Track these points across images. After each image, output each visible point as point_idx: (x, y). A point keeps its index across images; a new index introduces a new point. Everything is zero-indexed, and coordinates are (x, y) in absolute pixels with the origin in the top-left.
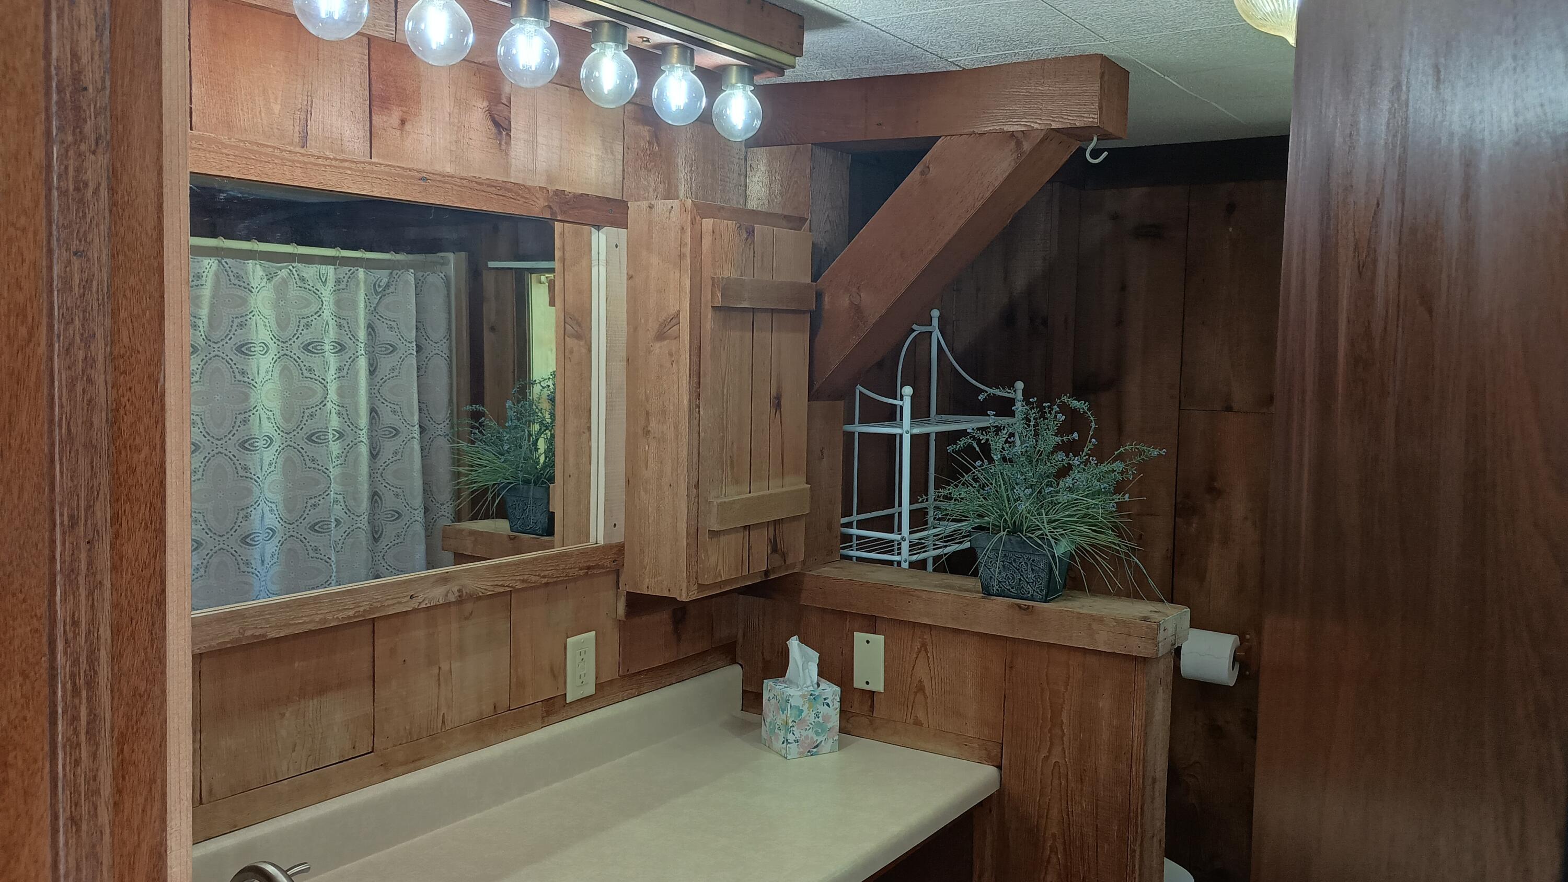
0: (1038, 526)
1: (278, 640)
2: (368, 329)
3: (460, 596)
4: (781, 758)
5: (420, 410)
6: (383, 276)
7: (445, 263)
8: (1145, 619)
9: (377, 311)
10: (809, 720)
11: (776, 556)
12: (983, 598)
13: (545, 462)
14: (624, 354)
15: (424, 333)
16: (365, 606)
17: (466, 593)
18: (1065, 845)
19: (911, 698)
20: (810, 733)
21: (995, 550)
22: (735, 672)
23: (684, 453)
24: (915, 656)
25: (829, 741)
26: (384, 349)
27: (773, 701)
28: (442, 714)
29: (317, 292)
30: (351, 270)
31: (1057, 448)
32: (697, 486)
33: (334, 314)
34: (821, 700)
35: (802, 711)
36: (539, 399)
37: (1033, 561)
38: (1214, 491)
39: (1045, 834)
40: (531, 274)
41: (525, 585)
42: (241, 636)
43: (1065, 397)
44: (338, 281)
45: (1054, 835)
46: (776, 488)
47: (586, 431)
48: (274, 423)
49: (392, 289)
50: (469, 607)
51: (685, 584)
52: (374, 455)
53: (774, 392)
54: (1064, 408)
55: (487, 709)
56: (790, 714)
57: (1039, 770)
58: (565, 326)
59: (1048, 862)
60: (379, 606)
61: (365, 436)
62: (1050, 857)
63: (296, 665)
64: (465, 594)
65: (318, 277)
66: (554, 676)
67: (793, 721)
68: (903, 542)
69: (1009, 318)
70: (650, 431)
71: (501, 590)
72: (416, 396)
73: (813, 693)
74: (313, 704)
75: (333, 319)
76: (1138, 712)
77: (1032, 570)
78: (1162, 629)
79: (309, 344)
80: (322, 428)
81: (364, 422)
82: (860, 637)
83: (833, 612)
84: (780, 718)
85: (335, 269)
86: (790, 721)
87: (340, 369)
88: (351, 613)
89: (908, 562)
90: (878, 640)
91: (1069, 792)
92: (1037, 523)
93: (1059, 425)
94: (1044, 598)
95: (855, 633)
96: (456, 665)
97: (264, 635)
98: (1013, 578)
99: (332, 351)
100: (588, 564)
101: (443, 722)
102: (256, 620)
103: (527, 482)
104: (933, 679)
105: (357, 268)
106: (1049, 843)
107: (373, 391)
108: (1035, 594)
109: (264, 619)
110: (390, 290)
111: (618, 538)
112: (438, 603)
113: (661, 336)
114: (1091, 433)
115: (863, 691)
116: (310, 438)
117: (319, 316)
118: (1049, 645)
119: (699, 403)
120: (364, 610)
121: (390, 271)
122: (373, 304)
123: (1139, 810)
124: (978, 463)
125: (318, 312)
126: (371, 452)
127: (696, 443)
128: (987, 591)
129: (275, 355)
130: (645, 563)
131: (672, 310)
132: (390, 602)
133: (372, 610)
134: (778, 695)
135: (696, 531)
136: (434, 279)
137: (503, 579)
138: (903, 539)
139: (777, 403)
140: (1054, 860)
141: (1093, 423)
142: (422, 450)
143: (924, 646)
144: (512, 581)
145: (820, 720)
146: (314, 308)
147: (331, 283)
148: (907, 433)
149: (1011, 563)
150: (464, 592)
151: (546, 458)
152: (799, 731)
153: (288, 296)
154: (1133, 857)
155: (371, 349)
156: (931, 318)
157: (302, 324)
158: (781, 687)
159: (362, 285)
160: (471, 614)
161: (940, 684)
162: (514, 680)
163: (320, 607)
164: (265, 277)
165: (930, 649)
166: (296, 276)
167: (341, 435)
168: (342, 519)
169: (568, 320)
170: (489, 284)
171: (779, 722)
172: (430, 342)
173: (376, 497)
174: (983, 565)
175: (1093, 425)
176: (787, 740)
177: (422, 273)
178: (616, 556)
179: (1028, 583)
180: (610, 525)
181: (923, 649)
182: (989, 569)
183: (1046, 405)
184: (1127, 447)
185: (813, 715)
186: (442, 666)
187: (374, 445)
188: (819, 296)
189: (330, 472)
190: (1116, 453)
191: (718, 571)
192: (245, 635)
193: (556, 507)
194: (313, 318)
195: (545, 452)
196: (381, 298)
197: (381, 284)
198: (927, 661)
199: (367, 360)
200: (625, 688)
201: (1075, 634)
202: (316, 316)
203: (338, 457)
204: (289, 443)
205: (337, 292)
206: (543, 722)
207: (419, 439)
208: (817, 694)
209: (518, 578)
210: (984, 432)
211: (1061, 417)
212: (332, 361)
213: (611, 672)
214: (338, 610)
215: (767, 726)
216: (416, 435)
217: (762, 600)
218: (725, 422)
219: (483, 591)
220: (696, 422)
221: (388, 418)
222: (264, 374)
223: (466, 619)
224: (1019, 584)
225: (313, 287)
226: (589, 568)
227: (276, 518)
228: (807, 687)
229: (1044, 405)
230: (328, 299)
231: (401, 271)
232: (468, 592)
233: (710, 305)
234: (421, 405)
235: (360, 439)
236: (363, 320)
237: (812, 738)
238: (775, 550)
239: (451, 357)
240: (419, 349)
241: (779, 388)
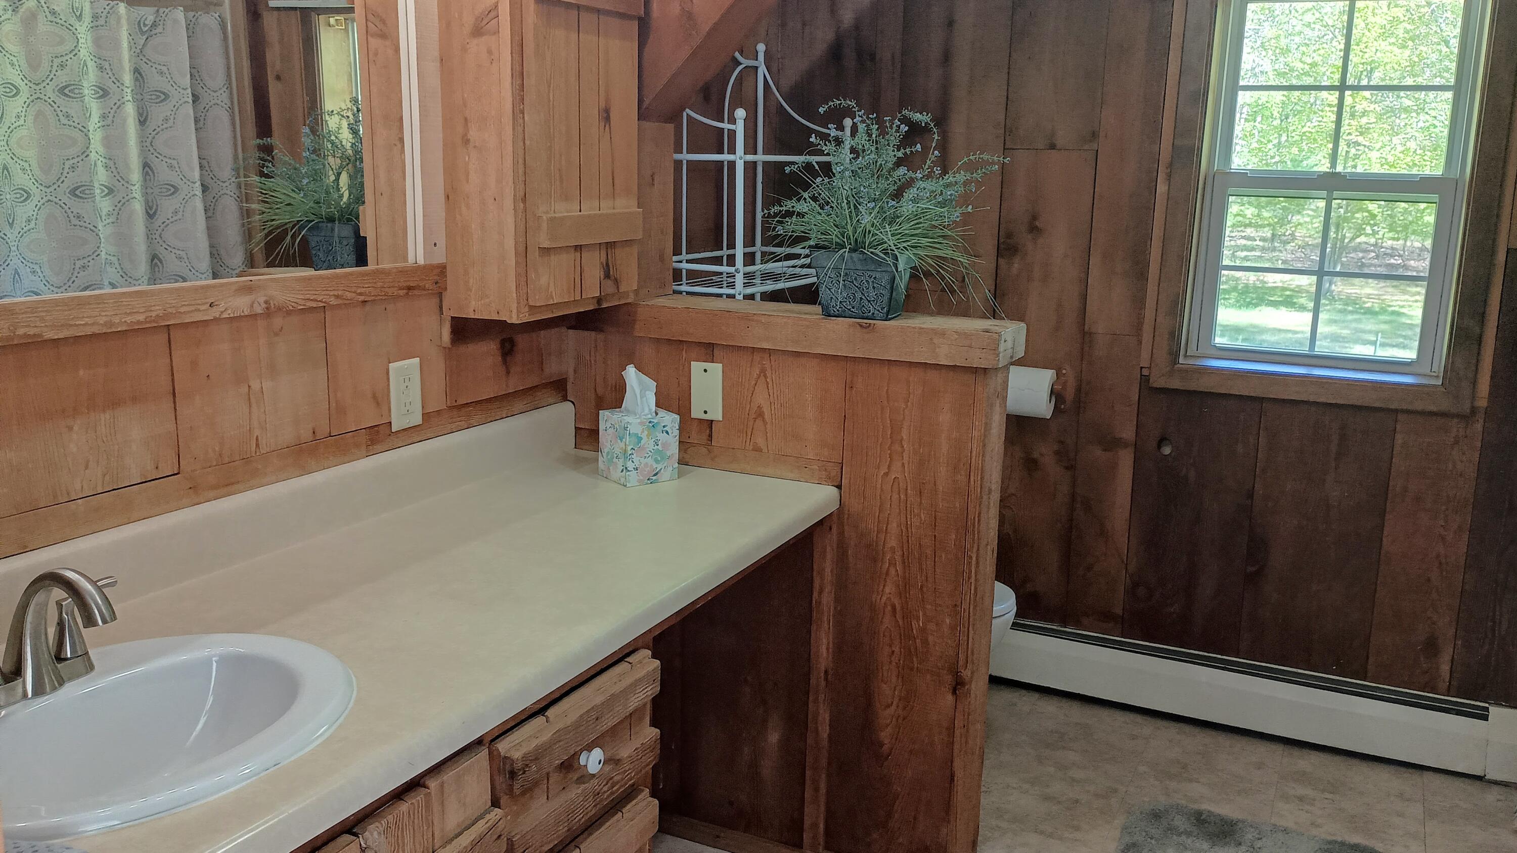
0: (883, 239)
1: (55, 342)
2: (134, 74)
3: (267, 308)
4: (620, 486)
5: (200, 166)
6: (148, 13)
7: (219, 4)
8: (986, 331)
9: (144, 53)
10: (648, 448)
11: (609, 282)
12: (823, 319)
13: (349, 198)
14: (436, 54)
15: (199, 81)
16: (157, 311)
17: (275, 305)
18: (903, 557)
19: (751, 423)
20: (650, 461)
21: (836, 269)
22: (566, 410)
23: (508, 162)
24: (754, 382)
25: (669, 468)
26: (154, 97)
27: (611, 431)
28: (255, 439)
29: (71, 28)
30: (109, 4)
31: (899, 163)
32: (524, 200)
33: (93, 54)
34: (660, 428)
35: (641, 438)
36: (339, 130)
37: (875, 278)
38: (1035, 229)
39: (884, 548)
40: (318, 15)
41: (340, 302)
42: (12, 334)
43: (906, 110)
44: (95, 17)
45: (892, 549)
46: (607, 208)
47: (398, 143)
48: (30, 175)
49: (159, 29)
50: (278, 321)
51: (515, 306)
52: (151, 213)
53: (603, 105)
54: (905, 120)
55: (306, 435)
56: (629, 442)
57: (879, 486)
58: (367, 24)
59: (887, 574)
60: (174, 312)
61: (138, 191)
62: (888, 570)
63: (81, 373)
64: (273, 307)
65: (71, 11)
66: (377, 403)
67: (632, 449)
68: (736, 274)
69: (835, 53)
70: (469, 139)
71: (314, 305)
72: (195, 149)
73: (652, 420)
74: (105, 417)
75: (92, 60)
76: (977, 423)
77: (874, 287)
78: (1003, 340)
79: (65, 87)
80: (86, 182)
81: (136, 176)
82: (697, 367)
83: (669, 341)
84: (618, 447)
86: (629, 448)
87: (104, 117)
88: (141, 318)
89: (742, 295)
90: (716, 369)
91: (909, 506)
92: (882, 236)
93: (902, 137)
94: (885, 316)
95: (692, 362)
96: (267, 385)
97: (40, 335)
98: (854, 297)
99: (93, 96)
100: (408, 284)
101: (257, 445)
102: (30, 317)
103: (331, 219)
104: (773, 404)
105: (117, 2)
106: (888, 557)
107: (145, 144)
108: (876, 312)
109: (38, 317)
111: (439, 258)
112: (242, 314)
113: (477, 32)
114: (934, 145)
115: (701, 421)
116: (73, 192)
117: (74, 56)
118: (890, 362)
119: (523, 108)
120: (157, 315)
121: (156, 8)
122: (139, 45)
123: (977, 519)
124: (819, 180)
125: (73, 50)
126: (147, 212)
127: (521, 152)
128: (828, 314)
129: (28, 98)
130: (471, 285)
132: (187, 309)
133: (167, 316)
134: (616, 424)
135: (524, 249)
136: (209, 20)
137: (313, 292)
138: (737, 271)
139: (606, 116)
140: (892, 571)
141: (936, 135)
142: (205, 210)
143: (763, 371)
144: (326, 297)
145: (660, 447)
146: (69, 46)
147: (87, 18)
148: (741, 158)
149: (853, 282)
150: (272, 304)
151: (350, 196)
152: (639, 458)
153: (38, 32)
154: (970, 563)
155: (139, 97)
156: (757, 52)
157: (55, 64)
158: (618, 416)
159: (124, 22)
160: (281, 330)
161: (780, 410)
162: (333, 405)
163: (103, 308)
164: (9, 8)
165: (768, 374)
166: (46, 9)
167: (111, 191)
168: (118, 283)
169: (370, 17)
170: (271, 25)
171: (617, 451)
172: (208, 90)
173: (156, 261)
174: (824, 286)
175: (936, 137)
176: (626, 468)
177: (192, 14)
178: (438, 278)
179: (869, 301)
180: (431, 244)
181: (762, 375)
182: (829, 289)
183: (888, 118)
184: (971, 157)
185: (652, 442)
186: (252, 383)
187: (150, 205)
188: (648, 2)
189: (99, 230)
190: (960, 163)
191: (549, 292)
192: (17, 333)
193: (368, 230)
194: (67, 57)
195: (348, 189)
196: (147, 38)
197: (147, 22)
198: (766, 386)
199: (136, 108)
200: (453, 420)
201: (915, 350)
202: (71, 56)
203: (109, 215)
204: (49, 197)
205: (95, 28)
206: (367, 451)
207: (201, 197)
208: (655, 421)
209: (332, 293)
210: (827, 143)
211: (904, 128)
212: (95, 108)
213: (438, 403)
214: (126, 313)
215: (605, 456)
216: (198, 191)
217: (593, 333)
218: (552, 131)
219: (293, 304)
220: (520, 129)
221: (164, 174)
222: (14, 120)
223: (276, 334)
224: (860, 304)
225: (65, 22)
226: (409, 288)
227: (41, 280)
228: (645, 415)
229: (885, 118)
230: (85, 37)
231: (169, 9)
232: (277, 304)
234: (202, 161)
235: (132, 196)
236: (127, 62)
237: (651, 465)
238: (607, 276)
239: (233, 107)
240: (196, 98)
241: (607, 100)
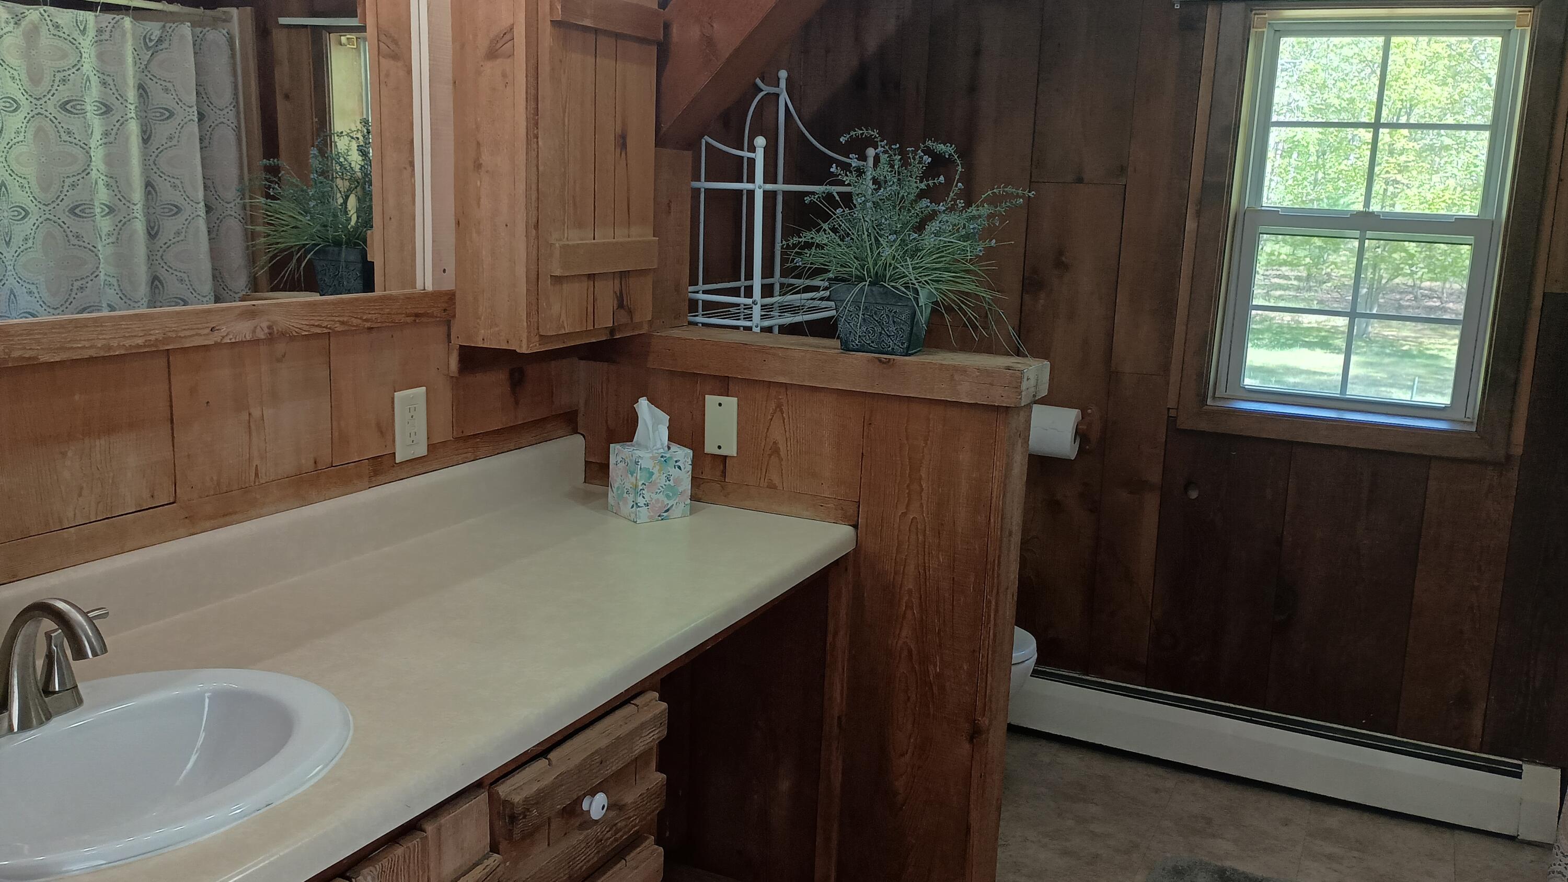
0: (904, 273)
1: (51, 365)
2: (138, 90)
3: (270, 334)
4: (630, 522)
5: (205, 187)
6: (154, 28)
7: (227, 20)
8: (1008, 368)
9: (149, 69)
10: (659, 483)
11: (622, 312)
12: (841, 353)
13: (357, 222)
14: (450, 76)
15: (205, 99)
16: (157, 334)
17: (278, 330)
18: (920, 599)
19: (766, 460)
20: (661, 497)
21: (856, 303)
22: (576, 443)
23: (521, 187)
24: (769, 417)
25: (681, 504)
26: (158, 114)
27: (621, 465)
28: (254, 468)
29: (74, 42)
30: (114, 18)
31: (922, 194)
32: (536, 226)
33: (96, 69)
34: (672, 463)
35: (652, 474)
36: (348, 151)
37: (895, 313)
38: (1061, 265)
39: (900, 590)
40: (329, 33)
41: (346, 328)
42: (7, 357)
43: (930, 141)
44: (100, 31)
45: (910, 591)
46: (621, 235)
47: (408, 167)
48: (29, 192)
49: (166, 45)
50: (281, 347)
51: (525, 335)
52: (152, 234)
53: (619, 130)
54: (928, 151)
55: (307, 464)
56: (640, 476)
57: (896, 526)
58: (378, 44)
59: (904, 617)
60: (174, 336)
61: (140, 211)
62: (905, 613)
63: (77, 397)
64: (276, 332)
65: (75, 24)
66: (382, 434)
67: (643, 484)
68: (754, 306)
69: (859, 81)
70: (481, 164)
71: (318, 331)
72: (199, 168)
73: (664, 455)
74: (101, 443)
75: (95, 75)
76: (998, 463)
77: (894, 322)
78: (1026, 378)
79: (67, 102)
80: (86, 200)
81: (138, 195)
82: (711, 400)
83: (683, 374)
84: (629, 482)
85: (96, 16)
86: (640, 483)
87: (106, 134)
88: (140, 341)
89: (759, 328)
90: (731, 402)
91: (927, 547)
92: (903, 270)
93: (924, 168)
94: (905, 351)
95: (706, 396)
96: (268, 413)
97: (36, 358)
98: (874, 331)
99: (95, 113)
100: (416, 311)
101: (257, 475)
102: (25, 340)
103: (338, 243)
104: (789, 440)
105: (122, 16)
106: (906, 598)
107: (148, 163)
108: (896, 347)
109: (34, 339)
110: (164, 46)
111: (448, 285)
112: (244, 340)
113: (492, 54)
114: (957, 177)
115: (715, 456)
116: (72, 211)
117: (77, 70)
118: (909, 398)
119: (538, 132)
120: (157, 339)
121: (163, 23)
122: (144, 61)
123: (996, 562)
124: (839, 211)
125: (76, 65)
126: (149, 233)
127: (534, 179)
128: (846, 348)
129: (28, 114)
130: (480, 312)
131: (505, 23)
132: (188, 333)
133: (167, 340)
134: (627, 458)
135: (536, 276)
136: (217, 36)
137: (319, 318)
138: (755, 303)
139: (622, 142)
140: (909, 615)
141: (960, 167)
142: (209, 231)
143: (779, 406)
144: (331, 322)
145: (671, 483)
146: (72, 60)
147: (91, 33)
148: (760, 187)
149: (872, 316)
150: (275, 329)
151: (358, 219)
152: (650, 494)
153: (40, 45)
154: (989, 607)
155: (143, 114)
156: (779, 79)
157: (57, 79)
158: (629, 450)
159: (129, 36)
160: (284, 356)
161: (796, 446)
162: (336, 434)
163: (101, 330)
164: (12, 20)
165: (785, 408)
166: (49, 22)
167: (111, 210)
168: (117, 305)
169: (383, 37)
170: (280, 42)
171: (628, 486)
172: (214, 108)
173: (156, 282)
174: (843, 319)
175: (960, 168)
176: (637, 504)
177: (200, 29)
178: (446, 305)
179: (889, 336)
180: (440, 270)
181: (778, 410)
182: (849, 323)
183: (910, 149)
184: (995, 191)
185: (663, 478)
186: (252, 411)
187: (152, 225)
188: (667, 27)
189: (99, 251)
190: (983, 196)
191: (561, 322)
192: (12, 356)
193: (375, 256)
194: (70, 72)
195: (356, 212)
196: (153, 54)
197: (153, 38)
198: (782, 421)
199: (140, 125)
200: (460, 451)
201: (936, 387)
202: (74, 70)
203: (109, 235)
204: (47, 216)
205: (99, 43)
206: (370, 482)
207: (205, 217)
208: (668, 455)
209: (337, 319)
210: (848, 173)
211: (927, 159)
212: (97, 125)
213: (444, 434)
214: (124, 336)
215: (615, 491)
216: (202, 212)
217: (606, 365)
218: (566, 156)
219: (297, 330)
220: (534, 154)
221: (167, 194)
222: (13, 135)
223: (279, 361)
224: (880, 339)
225: (69, 36)
226: (417, 315)
227: (38, 301)
228: (657, 450)
229: (908, 149)
230: (88, 51)
231: (176, 25)
232: (280, 330)
233: (548, 19)
234: (207, 181)
235: (134, 215)
236: (132, 78)
237: (663, 501)
238: (621, 305)
239: (240, 127)
240: (201, 117)
241: (624, 127)
